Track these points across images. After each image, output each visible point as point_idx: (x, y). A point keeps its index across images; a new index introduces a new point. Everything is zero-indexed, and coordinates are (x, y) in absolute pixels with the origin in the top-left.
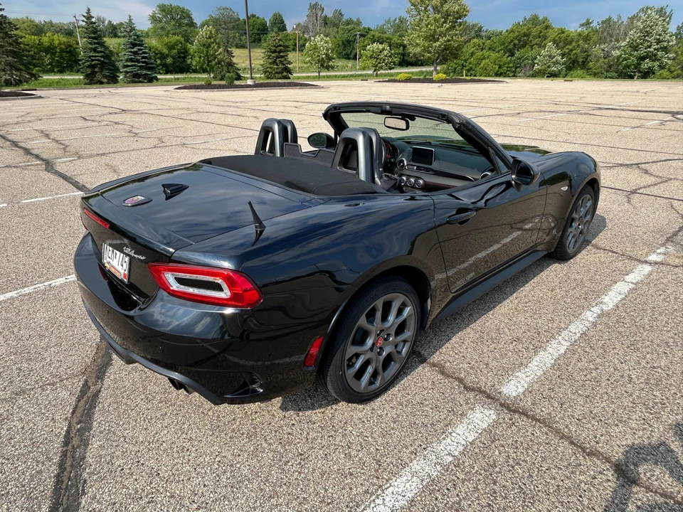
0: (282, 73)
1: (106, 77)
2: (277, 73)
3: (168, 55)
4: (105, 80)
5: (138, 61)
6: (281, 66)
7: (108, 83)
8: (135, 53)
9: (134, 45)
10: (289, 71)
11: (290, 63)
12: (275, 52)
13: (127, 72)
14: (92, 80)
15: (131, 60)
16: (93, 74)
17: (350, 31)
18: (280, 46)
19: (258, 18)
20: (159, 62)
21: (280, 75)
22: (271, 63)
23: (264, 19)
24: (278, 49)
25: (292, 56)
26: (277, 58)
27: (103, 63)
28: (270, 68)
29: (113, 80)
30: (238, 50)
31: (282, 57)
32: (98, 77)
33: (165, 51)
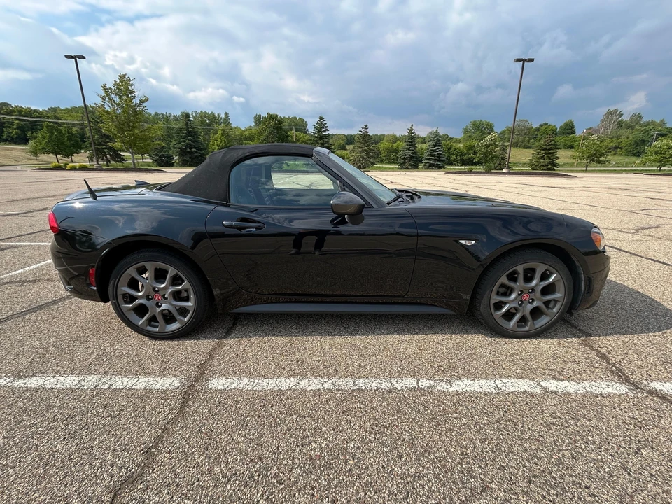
0: (548, 165)
1: (411, 165)
2: (543, 165)
3: (466, 154)
4: (410, 167)
5: (435, 156)
6: (548, 160)
7: (411, 169)
8: (434, 151)
9: (435, 146)
10: (555, 165)
11: (558, 158)
12: (545, 149)
13: (426, 163)
14: (403, 167)
15: (431, 155)
16: (405, 163)
17: (648, 131)
18: (552, 144)
19: (550, 125)
20: (459, 158)
21: (545, 168)
22: (539, 158)
23: (555, 126)
24: (548, 148)
25: (560, 153)
26: (546, 154)
27: (411, 157)
28: (537, 162)
29: (415, 167)
30: (524, 150)
31: (550, 153)
32: (407, 165)
33: (465, 151)
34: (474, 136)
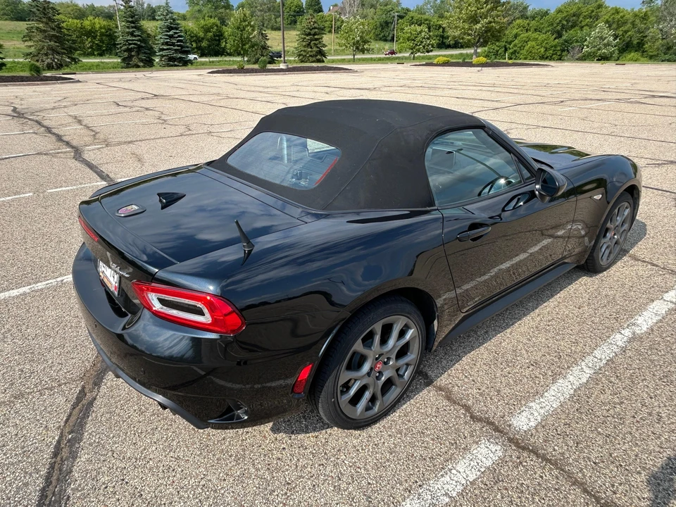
0: (316, 56)
1: (142, 60)
2: (311, 56)
3: (203, 39)
4: (141, 64)
5: (173, 44)
6: (315, 49)
7: (144, 67)
8: (171, 37)
9: (170, 28)
10: (323, 54)
11: (325, 46)
12: (309, 34)
13: (162, 56)
14: (129, 64)
15: (167, 44)
16: (130, 57)
17: (388, 12)
18: (315, 28)
20: (194, 45)
21: (314, 59)
22: (305, 46)
24: (313, 32)
25: (327, 39)
26: (311, 40)
27: (139, 47)
28: (304, 51)
29: (149, 63)
30: (273, 32)
31: (316, 40)
32: (135, 60)
33: (201, 34)
34: (205, 10)
